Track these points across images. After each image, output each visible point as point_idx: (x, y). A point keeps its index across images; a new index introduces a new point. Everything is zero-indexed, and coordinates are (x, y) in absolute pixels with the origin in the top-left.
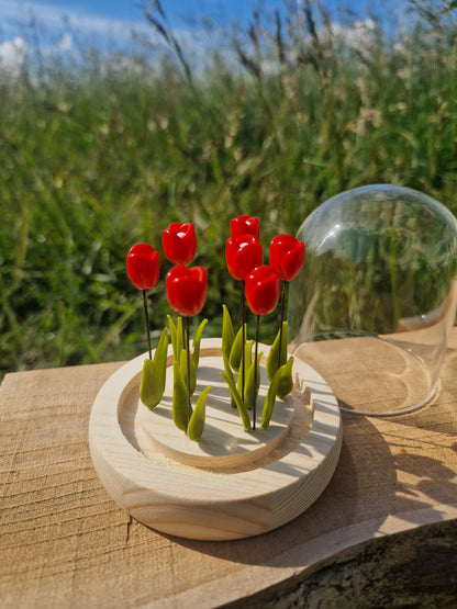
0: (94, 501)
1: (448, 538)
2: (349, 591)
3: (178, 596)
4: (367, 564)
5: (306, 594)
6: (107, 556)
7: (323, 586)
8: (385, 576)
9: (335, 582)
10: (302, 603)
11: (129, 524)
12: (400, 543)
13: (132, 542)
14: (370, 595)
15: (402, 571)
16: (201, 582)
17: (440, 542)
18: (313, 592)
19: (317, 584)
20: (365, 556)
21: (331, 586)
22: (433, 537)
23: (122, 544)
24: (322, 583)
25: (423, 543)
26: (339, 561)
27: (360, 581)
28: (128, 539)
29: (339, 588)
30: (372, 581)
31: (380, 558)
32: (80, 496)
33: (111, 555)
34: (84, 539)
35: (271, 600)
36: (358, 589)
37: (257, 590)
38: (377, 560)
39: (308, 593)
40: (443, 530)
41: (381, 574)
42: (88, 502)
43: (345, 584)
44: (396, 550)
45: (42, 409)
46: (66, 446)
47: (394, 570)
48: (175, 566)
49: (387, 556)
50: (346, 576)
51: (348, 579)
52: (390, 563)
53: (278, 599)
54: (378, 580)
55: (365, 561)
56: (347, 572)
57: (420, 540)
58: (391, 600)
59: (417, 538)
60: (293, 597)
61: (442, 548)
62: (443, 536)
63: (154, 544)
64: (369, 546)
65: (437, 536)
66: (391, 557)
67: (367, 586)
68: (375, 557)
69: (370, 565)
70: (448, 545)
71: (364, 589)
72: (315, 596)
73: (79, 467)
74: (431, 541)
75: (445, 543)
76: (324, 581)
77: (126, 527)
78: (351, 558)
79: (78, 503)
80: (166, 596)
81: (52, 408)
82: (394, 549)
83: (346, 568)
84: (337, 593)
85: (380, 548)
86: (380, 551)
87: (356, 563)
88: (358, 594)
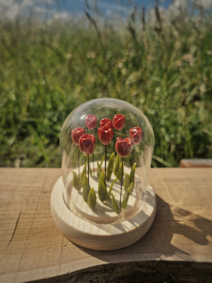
1: (144, 268)
3: (18, 273)
4: (106, 274)
5: (75, 282)
7: (84, 280)
8: (114, 280)
9: (90, 279)
11: (11, 241)
12: (121, 267)
13: (9, 248)
15: (122, 280)
16: (28, 270)
17: (141, 269)
18: (79, 281)
19: (81, 278)
20: (105, 270)
21: (87, 280)
24: (83, 278)
25: (132, 269)
26: (92, 271)
27: (102, 280)
29: (91, 282)
30: (108, 281)
31: (111, 272)
37: (50, 277)
38: (110, 273)
40: (142, 265)
41: (112, 279)
43: (94, 280)
47: (119, 278)
48: (22, 261)
49: (115, 272)
51: (96, 278)
52: (117, 275)
53: (61, 282)
54: (110, 281)
55: (104, 272)
56: (96, 275)
57: (131, 268)
59: (129, 266)
60: (69, 282)
61: (141, 272)
62: (142, 267)
65: (138, 267)
66: (117, 272)
68: (109, 271)
70: (145, 272)
74: (136, 269)
75: (144, 270)
76: (85, 278)
77: (9, 242)
78: (97, 270)
80: (14, 272)
85: (111, 268)
86: (111, 269)
87: (100, 273)
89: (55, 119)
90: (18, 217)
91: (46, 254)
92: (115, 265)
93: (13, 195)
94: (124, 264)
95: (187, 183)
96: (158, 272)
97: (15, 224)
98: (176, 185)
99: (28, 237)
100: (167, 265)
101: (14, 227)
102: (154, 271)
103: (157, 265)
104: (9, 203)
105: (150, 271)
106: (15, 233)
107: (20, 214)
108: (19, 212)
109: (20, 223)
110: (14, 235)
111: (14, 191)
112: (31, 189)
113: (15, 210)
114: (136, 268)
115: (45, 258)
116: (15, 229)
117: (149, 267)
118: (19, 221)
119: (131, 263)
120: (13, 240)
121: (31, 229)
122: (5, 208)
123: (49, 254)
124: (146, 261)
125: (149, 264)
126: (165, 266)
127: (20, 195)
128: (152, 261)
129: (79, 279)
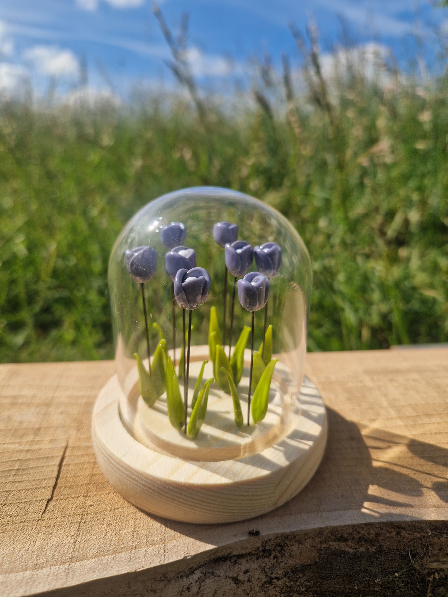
0: (25, 478)
1: (350, 543)
2: (247, 585)
3: (73, 564)
4: (266, 560)
5: (200, 581)
6: (22, 524)
7: (219, 576)
8: (287, 573)
9: (232, 574)
10: (195, 589)
11: (49, 501)
12: (299, 542)
13: (47, 515)
14: (269, 592)
15: (303, 572)
16: (97, 556)
17: (343, 546)
18: (208, 580)
19: (213, 574)
20: (264, 551)
21: (227, 577)
22: (335, 541)
23: (38, 516)
24: (218, 572)
25: (324, 545)
26: (235, 553)
27: (258, 577)
28: (44, 512)
29: (236, 580)
30: (272, 579)
31: (279, 555)
32: (14, 473)
33: (26, 524)
34: (7, 508)
35: (161, 580)
36: (257, 585)
38: (275, 557)
39: (203, 581)
40: (345, 535)
41: (280, 573)
42: (19, 478)
43: (242, 577)
44: (295, 548)
45: (6, 397)
46: (16, 431)
47: (295, 570)
48: (79, 539)
49: (286, 555)
50: (244, 570)
52: (290, 562)
53: (169, 581)
54: (278, 579)
55: (263, 557)
56: (244, 565)
57: (322, 543)
60: (185, 582)
61: (344, 552)
62: (346, 540)
63: (66, 519)
64: (266, 542)
65: (337, 540)
66: (291, 556)
67: (266, 582)
68: (273, 554)
69: (269, 562)
70: (351, 551)
71: (263, 585)
72: (210, 584)
73: (22, 448)
74: (334, 545)
75: (349, 548)
76: (220, 571)
77: (45, 503)
78: (248, 551)
79: (11, 479)
80: (63, 563)
81: (15, 397)
82: (293, 548)
83: (243, 561)
84: (233, 585)
85: (278, 545)
86: (278, 548)
87: (255, 558)
88: (257, 589)
90: (61, 454)
91: (131, 523)
92: (286, 537)
93: (46, 414)
94: (306, 535)
95: (416, 376)
96: (380, 551)
97: (56, 469)
98: (391, 380)
99: (88, 491)
100: (398, 533)
101: (55, 474)
102: (372, 549)
103: (377, 535)
104: (39, 429)
105: (362, 549)
106: (58, 486)
107: (66, 448)
108: (64, 444)
109: (68, 465)
110: (56, 490)
111: (48, 405)
112: (84, 401)
113: (52, 441)
114: (332, 543)
115: (130, 530)
116: (58, 477)
117: (359, 540)
118: (65, 463)
119: (320, 532)
120: (54, 498)
121: (93, 475)
122: (30, 438)
123: (138, 522)
124: (354, 526)
125: (359, 533)
126: (394, 534)
127: (62, 413)
128: (365, 524)
129: (208, 575)
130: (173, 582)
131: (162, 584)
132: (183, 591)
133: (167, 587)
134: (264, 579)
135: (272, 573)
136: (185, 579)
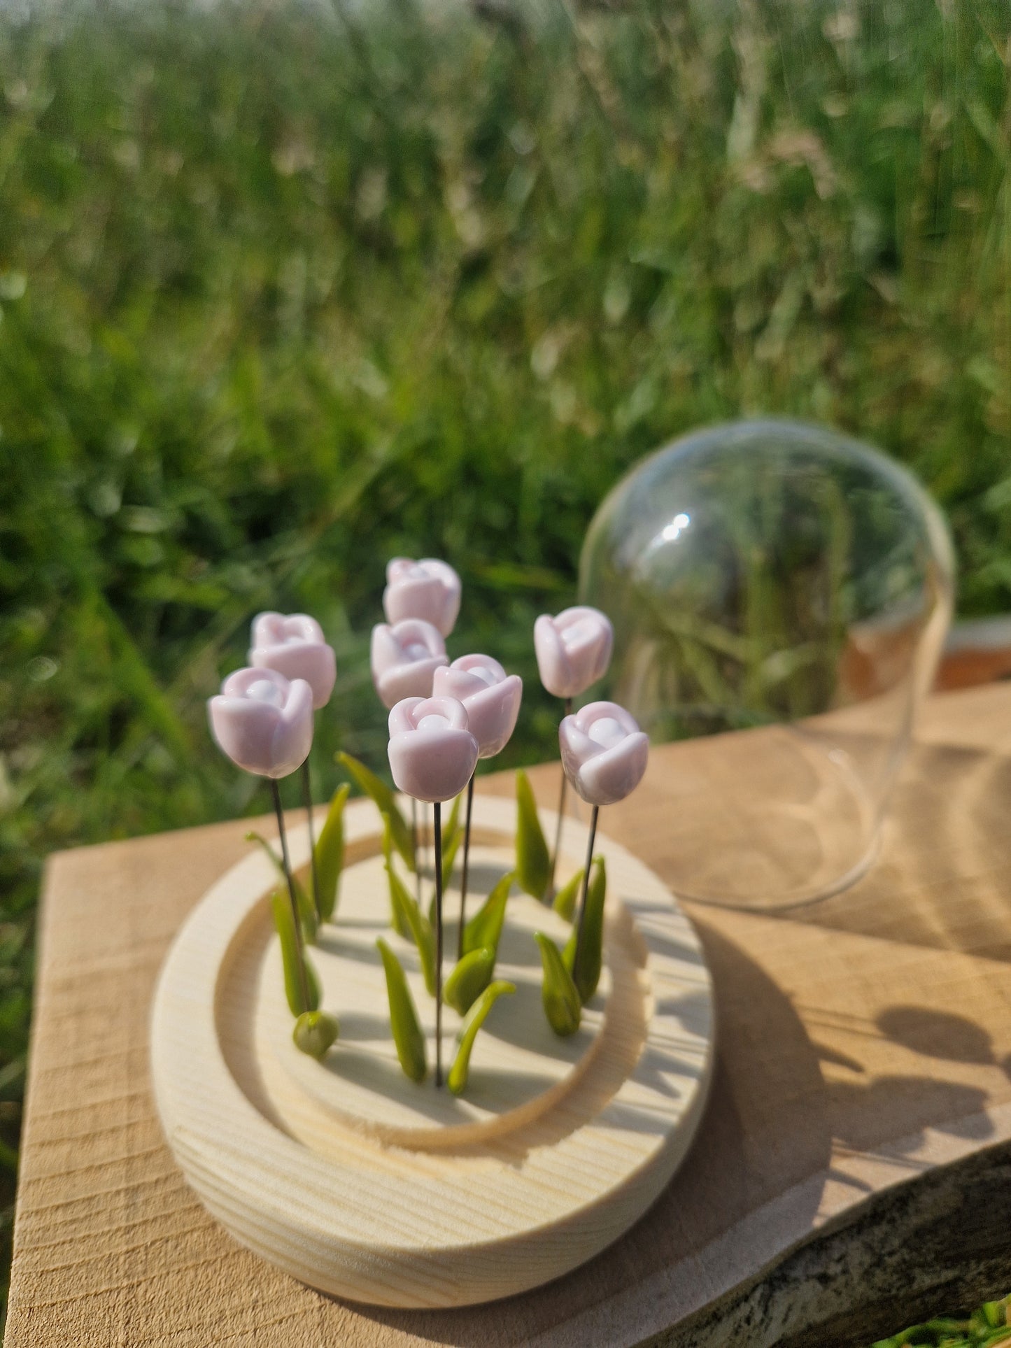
2: (841, 1280)
4: (874, 1229)
5: (766, 1299)
7: (796, 1280)
8: (905, 1244)
9: (817, 1270)
10: (758, 1316)
12: (934, 1186)
14: (876, 1280)
15: (934, 1231)
17: (1006, 1173)
18: (778, 1294)
19: (786, 1280)
20: (872, 1217)
21: (808, 1278)
22: (994, 1167)
24: (793, 1275)
25: (975, 1179)
27: (859, 1260)
29: (824, 1279)
30: (881, 1257)
31: (897, 1215)
35: (708, 1323)
36: (856, 1273)
38: (892, 1221)
39: (771, 1296)
41: (897, 1242)
43: (834, 1269)
44: (926, 1198)
47: (919, 1233)
49: (911, 1211)
50: (836, 1256)
51: (839, 1260)
52: (915, 1221)
53: (719, 1321)
54: (891, 1254)
55: (871, 1225)
56: (837, 1249)
57: (971, 1176)
58: (911, 1280)
60: (744, 1310)
64: (881, 1201)
65: (997, 1164)
66: (918, 1211)
67: (872, 1265)
68: (888, 1216)
69: (878, 1231)
71: (865, 1272)
72: (781, 1300)
74: (990, 1174)
76: (798, 1272)
78: (846, 1224)
82: (923, 1197)
83: (836, 1243)
84: (819, 1287)
85: (900, 1200)
86: (898, 1204)
87: (856, 1231)
88: (855, 1282)
89: (110, 500)
92: (912, 1184)
94: (948, 1170)
119: (971, 1161)
129: (775, 1283)
130: (724, 1319)
131: (708, 1329)
132: (740, 1326)
133: (714, 1331)
134: (868, 1259)
135: (883, 1247)
136: (743, 1304)
